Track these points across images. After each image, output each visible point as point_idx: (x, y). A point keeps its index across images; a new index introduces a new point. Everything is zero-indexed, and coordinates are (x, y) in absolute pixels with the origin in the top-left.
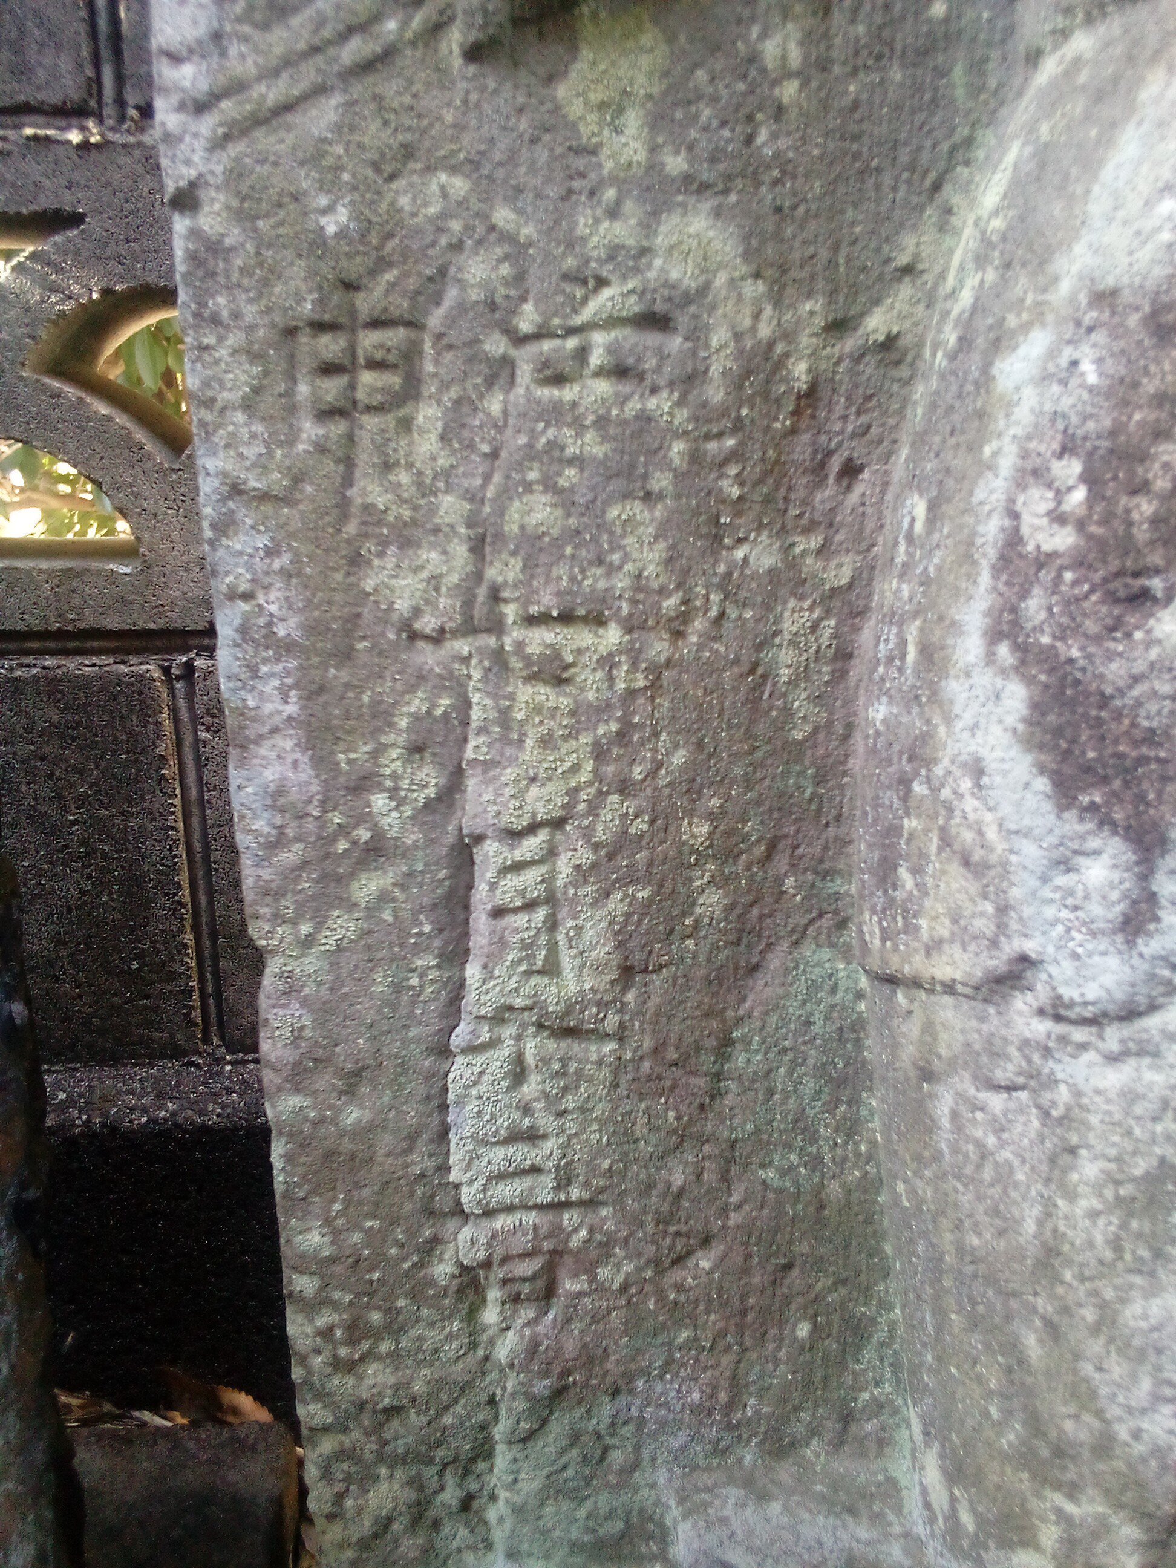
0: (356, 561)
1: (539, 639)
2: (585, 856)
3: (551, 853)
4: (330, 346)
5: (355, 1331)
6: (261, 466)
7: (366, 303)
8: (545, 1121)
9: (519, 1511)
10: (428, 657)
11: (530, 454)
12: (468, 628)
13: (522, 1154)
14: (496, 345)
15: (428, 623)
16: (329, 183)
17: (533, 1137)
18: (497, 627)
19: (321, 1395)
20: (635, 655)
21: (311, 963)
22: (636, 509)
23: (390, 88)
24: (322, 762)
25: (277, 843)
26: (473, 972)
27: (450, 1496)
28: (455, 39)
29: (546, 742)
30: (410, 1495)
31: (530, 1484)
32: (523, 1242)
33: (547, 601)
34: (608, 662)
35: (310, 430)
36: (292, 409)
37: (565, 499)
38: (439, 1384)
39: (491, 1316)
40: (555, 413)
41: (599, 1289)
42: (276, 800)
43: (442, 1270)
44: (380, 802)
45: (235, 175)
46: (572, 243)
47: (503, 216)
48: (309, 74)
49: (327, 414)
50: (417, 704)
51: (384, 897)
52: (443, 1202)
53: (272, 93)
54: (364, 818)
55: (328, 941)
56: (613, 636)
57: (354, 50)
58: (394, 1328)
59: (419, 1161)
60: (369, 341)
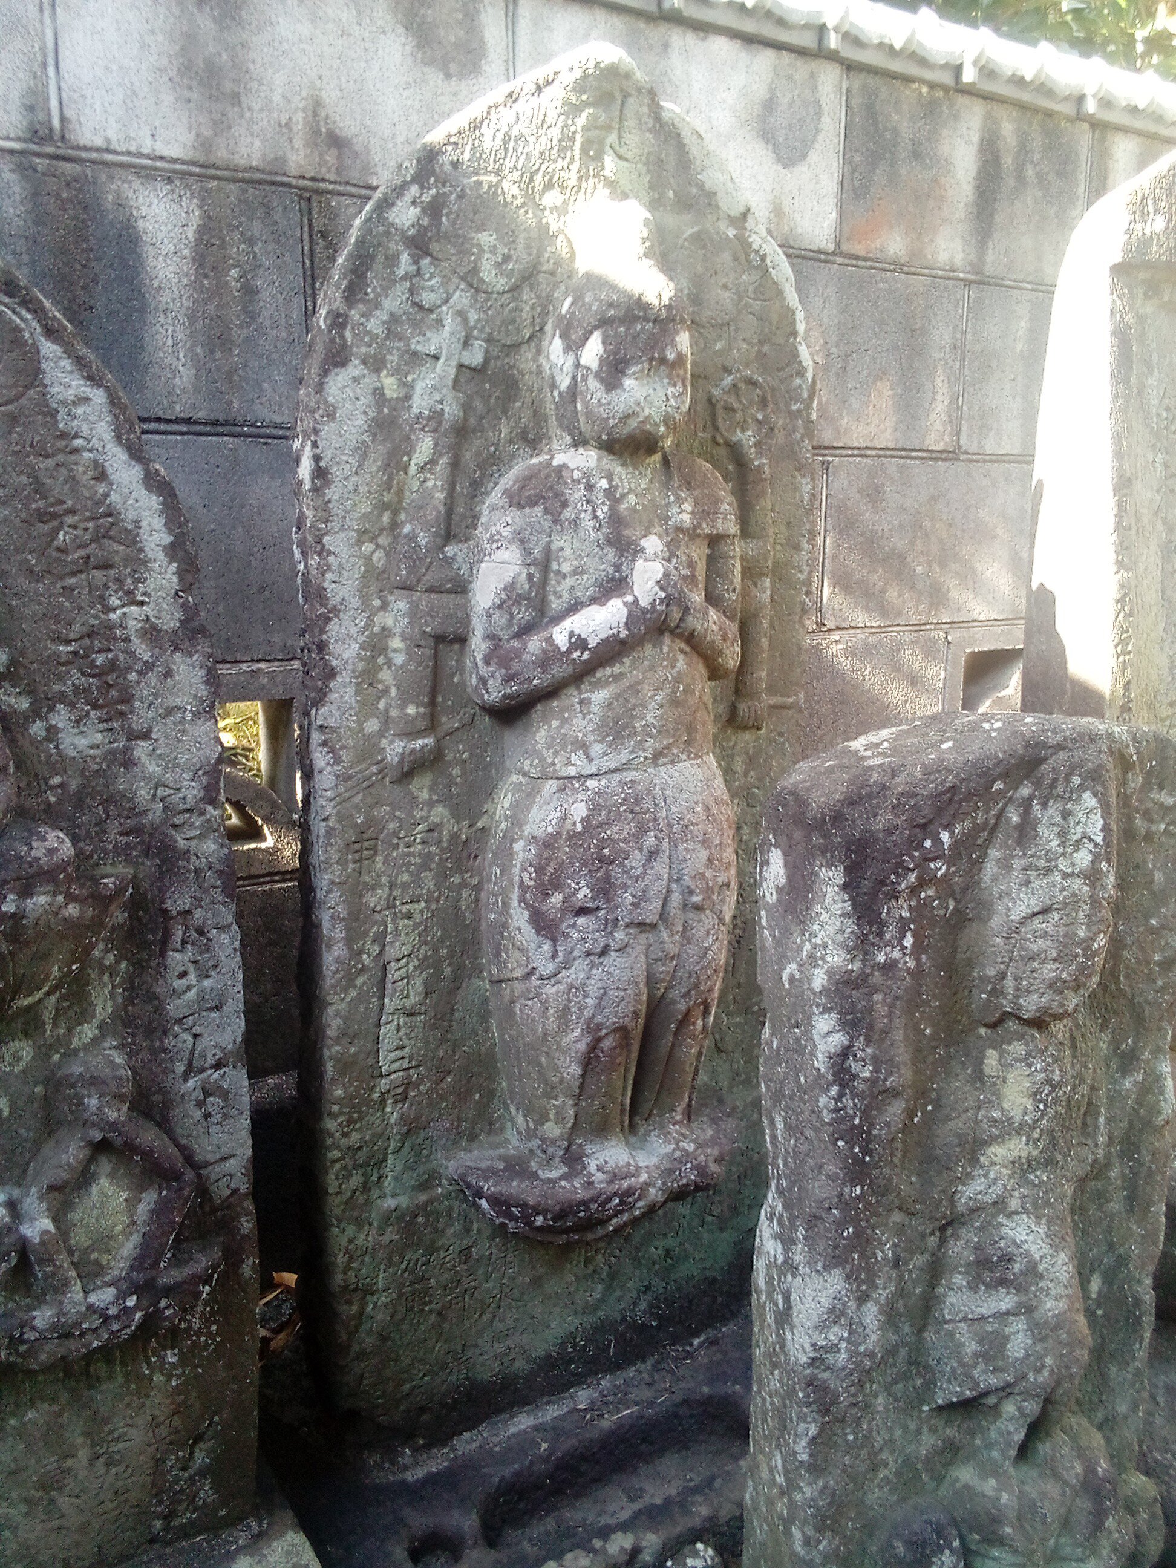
0: (361, 896)
1: (405, 908)
2: (417, 963)
3: (408, 963)
4: (357, 846)
5: (350, 1121)
6: (339, 876)
7: (365, 836)
8: (406, 1042)
9: (396, 1178)
10: (377, 917)
11: (404, 864)
12: (388, 908)
13: (399, 1053)
14: (395, 841)
15: (378, 908)
16: (359, 812)
17: (402, 1048)
18: (394, 907)
19: (338, 1147)
20: (428, 908)
21: (343, 1005)
22: (428, 873)
23: (373, 791)
24: (350, 948)
25: (337, 971)
26: (387, 1001)
27: (374, 1178)
28: (387, 780)
29: (407, 934)
30: (361, 1180)
31: (399, 1167)
32: (399, 1082)
33: (407, 899)
34: (422, 911)
35: (351, 866)
36: (347, 862)
37: (411, 873)
38: (373, 1135)
39: (388, 1109)
40: (409, 854)
41: (420, 1093)
42: (338, 960)
43: (376, 1096)
44: (365, 956)
45: (338, 812)
46: (413, 817)
47: (397, 814)
48: (356, 790)
49: (355, 862)
50: (375, 929)
51: (364, 983)
52: (377, 1073)
53: (347, 795)
54: (361, 961)
55: (349, 998)
56: (423, 904)
57: (364, 785)
58: (360, 1119)
59: (371, 1061)
60: (366, 844)
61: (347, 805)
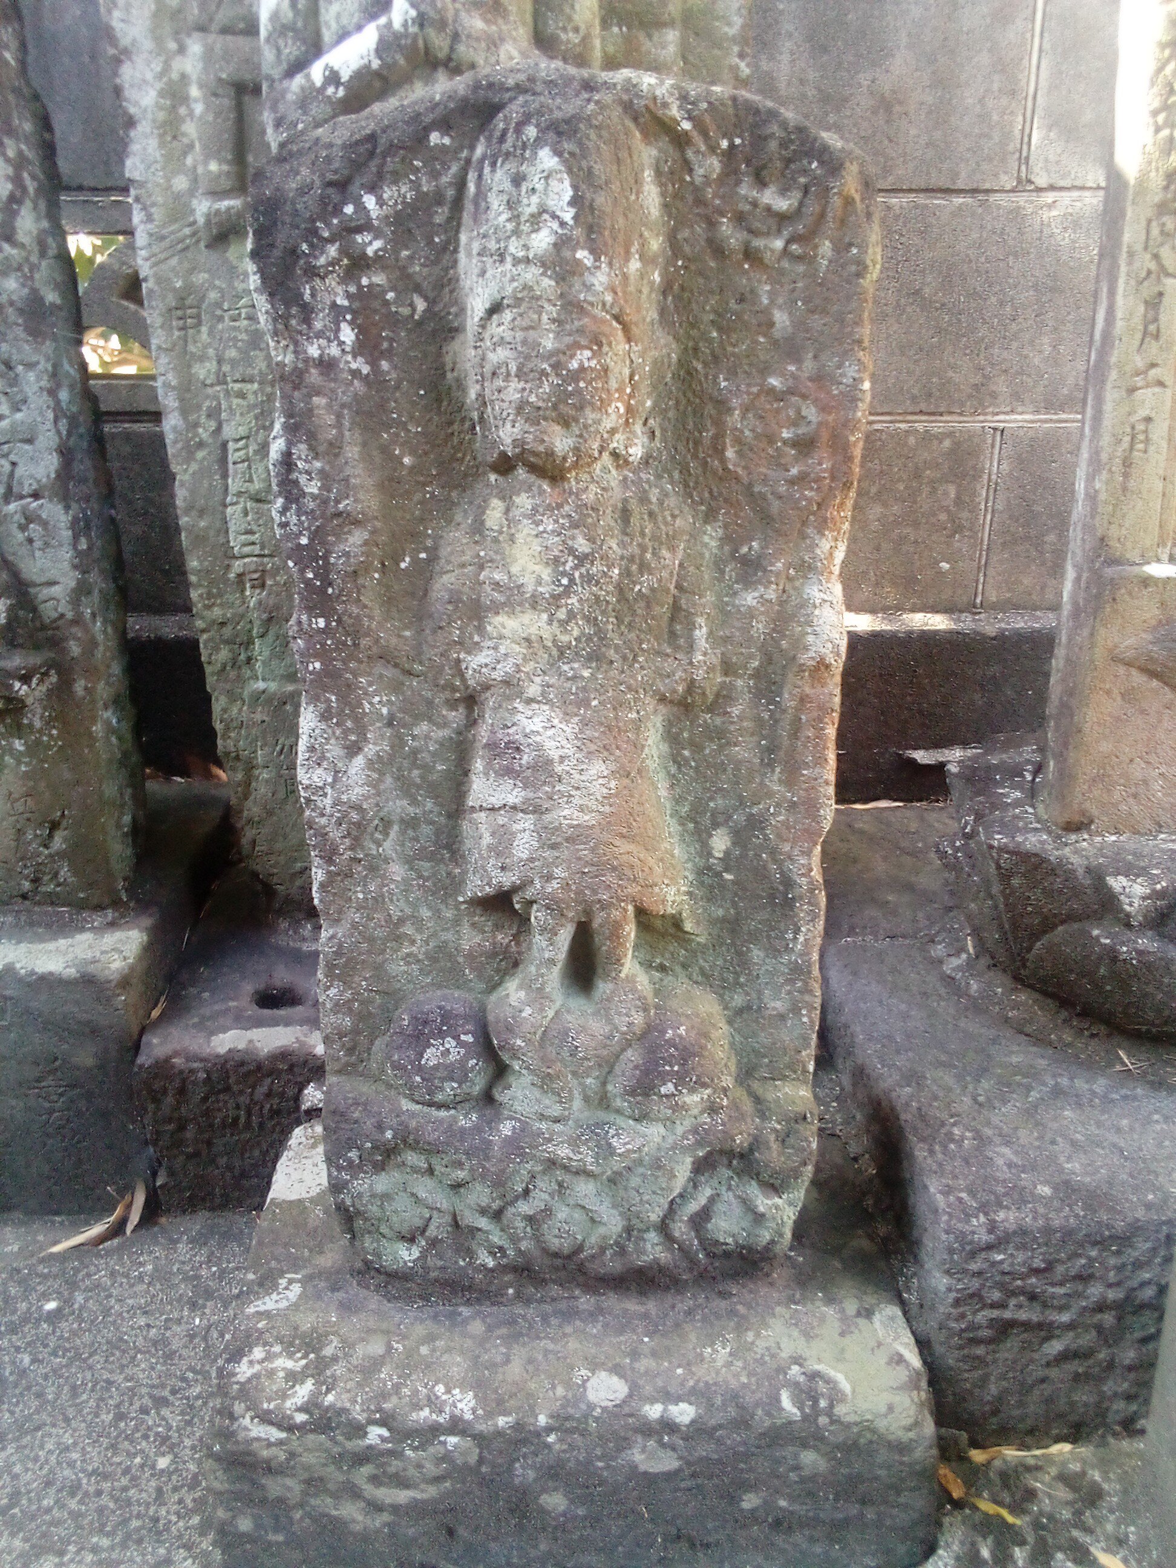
0: (189, 366)
1: (237, 386)
2: (256, 447)
3: (246, 447)
4: (179, 313)
5: (210, 595)
6: (165, 341)
7: (188, 302)
8: (255, 528)
9: (264, 662)
10: (210, 391)
11: (229, 339)
12: (219, 383)
13: (252, 538)
14: (219, 312)
15: (208, 382)
16: (177, 275)
17: (251, 532)
18: (226, 383)
19: (202, 618)
20: (261, 390)
21: (186, 477)
22: (258, 352)
23: (189, 255)
24: (185, 419)
25: (175, 442)
26: (230, 481)
27: (243, 657)
28: (202, 244)
29: (242, 414)
30: (230, 655)
31: (266, 653)
32: (253, 567)
33: (237, 376)
34: (255, 393)
35: (177, 333)
36: (171, 328)
37: (239, 349)
38: (234, 615)
39: (248, 593)
40: (235, 328)
41: (277, 584)
42: (174, 429)
43: (232, 575)
44: (201, 430)
45: (155, 275)
46: (234, 288)
47: (217, 282)
48: (170, 252)
49: (181, 329)
50: (207, 403)
51: (204, 458)
52: (230, 554)
53: (162, 256)
54: (197, 435)
55: (191, 471)
56: (256, 386)
57: (180, 246)
58: (220, 595)
59: (222, 540)
60: (189, 311)
61: (163, 266)
